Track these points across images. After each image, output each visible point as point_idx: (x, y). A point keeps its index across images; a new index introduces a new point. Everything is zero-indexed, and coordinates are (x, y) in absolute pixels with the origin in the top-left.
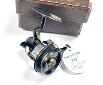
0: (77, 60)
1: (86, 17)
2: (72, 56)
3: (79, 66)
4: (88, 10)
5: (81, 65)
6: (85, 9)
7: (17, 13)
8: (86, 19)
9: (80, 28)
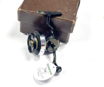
0: (45, 72)
1: (71, 28)
2: (49, 69)
3: (39, 74)
4: (72, 23)
5: (40, 75)
6: (70, 22)
7: (18, 20)
8: (71, 30)
9: (68, 37)
